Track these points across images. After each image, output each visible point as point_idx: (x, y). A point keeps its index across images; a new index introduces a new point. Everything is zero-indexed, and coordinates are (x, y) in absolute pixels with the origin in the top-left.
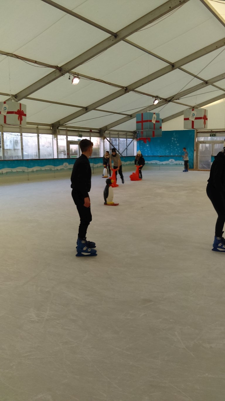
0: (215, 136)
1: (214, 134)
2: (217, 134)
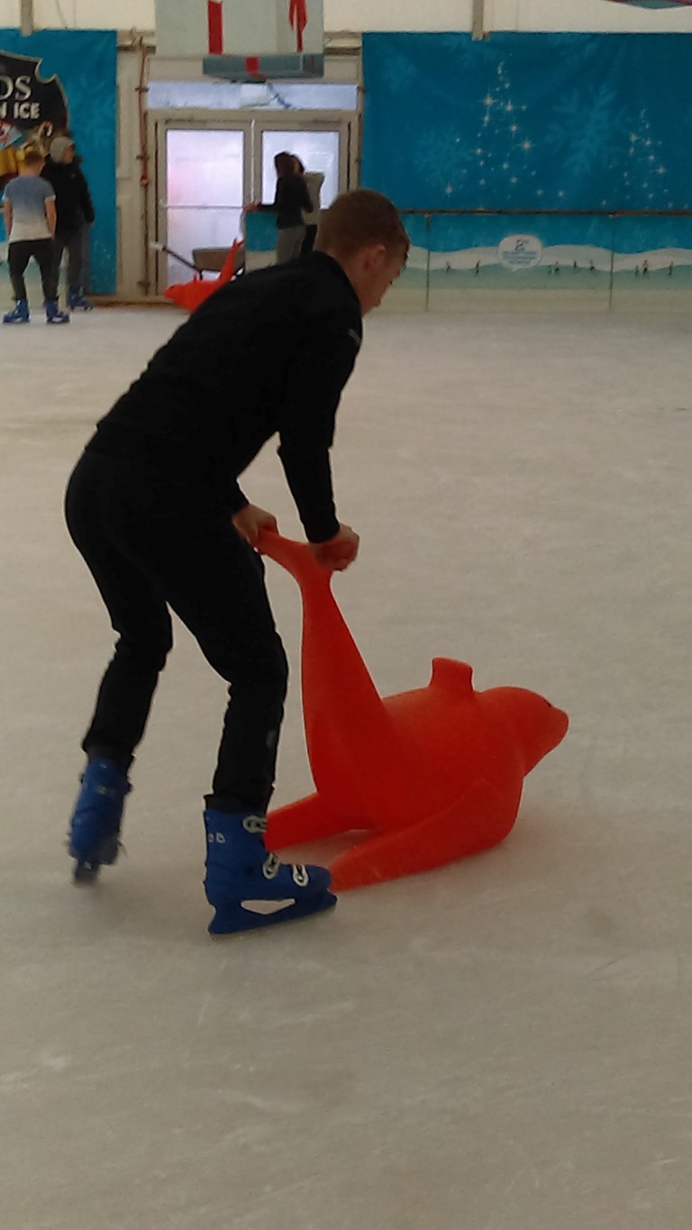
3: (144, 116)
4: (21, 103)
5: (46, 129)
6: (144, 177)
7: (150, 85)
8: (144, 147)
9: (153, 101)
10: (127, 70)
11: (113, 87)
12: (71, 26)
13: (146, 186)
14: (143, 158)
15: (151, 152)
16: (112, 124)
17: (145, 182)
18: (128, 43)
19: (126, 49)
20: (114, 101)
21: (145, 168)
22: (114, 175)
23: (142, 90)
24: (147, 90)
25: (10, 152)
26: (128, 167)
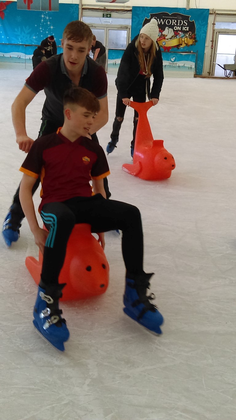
0: (110, 17)
1: (109, 13)
2: (113, 14)
3: (214, 30)
4: (184, 26)
5: (190, 33)
6: (212, 46)
7: (216, 23)
8: (213, 38)
9: (217, 27)
10: (211, 19)
11: (207, 23)
12: (198, 8)
13: (212, 48)
14: (212, 41)
15: (214, 40)
16: (206, 33)
17: (212, 47)
18: (212, 12)
19: (211, 14)
20: (207, 27)
21: (213, 44)
22: (205, 45)
23: (214, 24)
24: (215, 24)
25: (181, 38)
26: (208, 44)
